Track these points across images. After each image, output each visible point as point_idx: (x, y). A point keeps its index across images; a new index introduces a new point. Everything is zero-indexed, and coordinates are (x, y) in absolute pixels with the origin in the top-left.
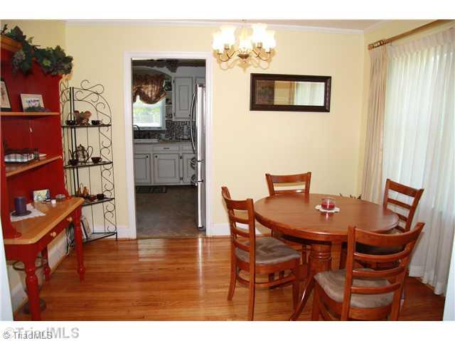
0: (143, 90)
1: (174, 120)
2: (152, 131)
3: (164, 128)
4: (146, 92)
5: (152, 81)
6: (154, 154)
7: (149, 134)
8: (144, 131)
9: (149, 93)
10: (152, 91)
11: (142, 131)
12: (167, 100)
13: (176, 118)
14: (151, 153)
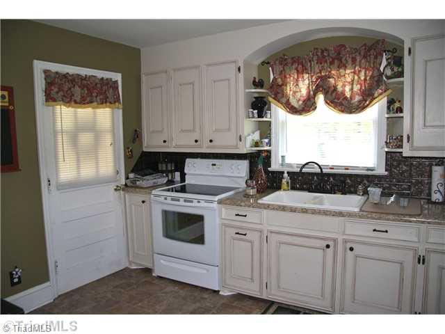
0: (332, 81)
1: (406, 151)
2: (350, 176)
3: (382, 171)
4: (340, 88)
5: (354, 60)
6: (345, 241)
7: (344, 182)
8: (334, 175)
9: (347, 89)
10: (352, 83)
11: (329, 175)
12: (391, 102)
13: (412, 148)
14: (340, 238)
